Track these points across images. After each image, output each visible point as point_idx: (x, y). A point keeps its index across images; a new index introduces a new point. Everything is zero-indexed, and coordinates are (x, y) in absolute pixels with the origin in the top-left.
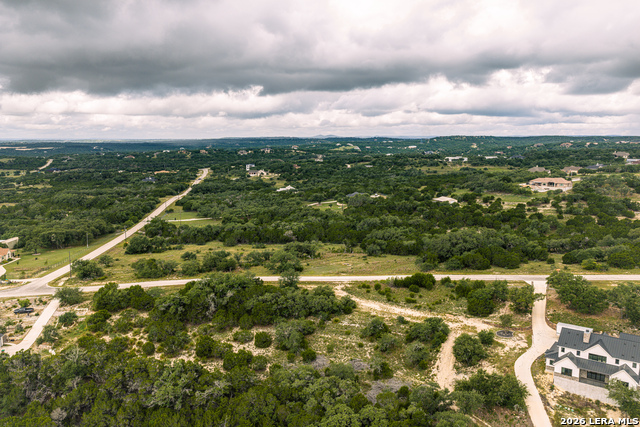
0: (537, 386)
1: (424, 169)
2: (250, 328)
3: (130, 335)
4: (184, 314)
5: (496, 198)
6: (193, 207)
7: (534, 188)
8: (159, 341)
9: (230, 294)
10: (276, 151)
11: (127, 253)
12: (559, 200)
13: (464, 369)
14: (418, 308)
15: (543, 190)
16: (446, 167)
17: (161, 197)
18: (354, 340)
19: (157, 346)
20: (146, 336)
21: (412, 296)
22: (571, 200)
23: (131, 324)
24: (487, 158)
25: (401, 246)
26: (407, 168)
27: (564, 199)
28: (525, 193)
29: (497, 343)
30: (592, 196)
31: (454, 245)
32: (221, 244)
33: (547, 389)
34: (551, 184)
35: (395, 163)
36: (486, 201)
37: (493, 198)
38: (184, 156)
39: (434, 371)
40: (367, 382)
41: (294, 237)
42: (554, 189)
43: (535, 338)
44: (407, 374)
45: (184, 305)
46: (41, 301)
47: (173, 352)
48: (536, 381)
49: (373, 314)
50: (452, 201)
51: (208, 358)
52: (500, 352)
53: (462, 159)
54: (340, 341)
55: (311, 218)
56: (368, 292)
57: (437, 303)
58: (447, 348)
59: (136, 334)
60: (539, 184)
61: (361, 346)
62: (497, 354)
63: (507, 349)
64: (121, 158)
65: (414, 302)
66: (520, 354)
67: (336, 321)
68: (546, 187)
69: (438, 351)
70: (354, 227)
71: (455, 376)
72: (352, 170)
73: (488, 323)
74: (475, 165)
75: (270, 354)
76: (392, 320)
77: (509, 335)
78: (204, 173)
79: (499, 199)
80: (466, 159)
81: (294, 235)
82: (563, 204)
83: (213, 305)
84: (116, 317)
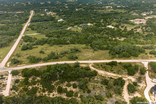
0: (151, 99)
1: (100, 11)
2: (70, 82)
3: (36, 85)
4: (51, 78)
5: (125, 26)
6: (34, 29)
7: (136, 23)
8: (46, 88)
9: (62, 71)
10: (52, 2)
11: (21, 50)
12: (143, 27)
13: (131, 94)
14: (114, 73)
15: (138, 23)
16: (106, 10)
17: (22, 24)
18: (99, 85)
19: (45, 89)
20: (41, 86)
21: (112, 68)
22: (146, 27)
23: (35, 82)
24: (118, 7)
25: (103, 47)
26: (95, 10)
27: (144, 26)
28: (133, 24)
29: (138, 85)
30: (152, 25)
31: (120, 49)
32: (48, 45)
33: (153, 100)
34: (140, 21)
35: (91, 9)
36: (122, 27)
37: (124, 26)
38: (23, 5)
39: (123, 95)
40: (106, 99)
41: (70, 43)
42: (141, 22)
43: (147, 82)
44: (116, 96)
45: (50, 76)
46: (6, 74)
47: (51, 91)
48: (150, 98)
49: (103, 75)
50: (113, 27)
51: (61, 92)
52: (140, 88)
53: (110, 7)
54: (96, 85)
55: (73, 35)
56: (99, 67)
57: (119, 71)
58: (125, 87)
59: (38, 85)
60: (137, 21)
61: (102, 87)
62: (139, 89)
63: (141, 87)
64: (3, 6)
65: (113, 71)
66: (145, 89)
67: (93, 79)
68: (139, 22)
69: (123, 88)
70: (86, 38)
71: (129, 96)
72: (78, 11)
73: (134, 78)
74: (114, 9)
75: (78, 90)
76: (109, 78)
77: (141, 82)
78: (32, 13)
79: (126, 27)
80: (111, 7)
81: (70, 42)
82: (144, 28)
83: (58, 75)
84: (30, 79)
